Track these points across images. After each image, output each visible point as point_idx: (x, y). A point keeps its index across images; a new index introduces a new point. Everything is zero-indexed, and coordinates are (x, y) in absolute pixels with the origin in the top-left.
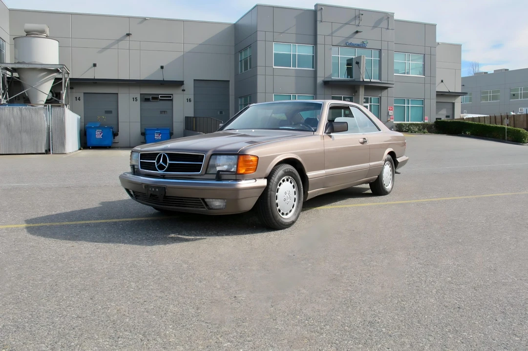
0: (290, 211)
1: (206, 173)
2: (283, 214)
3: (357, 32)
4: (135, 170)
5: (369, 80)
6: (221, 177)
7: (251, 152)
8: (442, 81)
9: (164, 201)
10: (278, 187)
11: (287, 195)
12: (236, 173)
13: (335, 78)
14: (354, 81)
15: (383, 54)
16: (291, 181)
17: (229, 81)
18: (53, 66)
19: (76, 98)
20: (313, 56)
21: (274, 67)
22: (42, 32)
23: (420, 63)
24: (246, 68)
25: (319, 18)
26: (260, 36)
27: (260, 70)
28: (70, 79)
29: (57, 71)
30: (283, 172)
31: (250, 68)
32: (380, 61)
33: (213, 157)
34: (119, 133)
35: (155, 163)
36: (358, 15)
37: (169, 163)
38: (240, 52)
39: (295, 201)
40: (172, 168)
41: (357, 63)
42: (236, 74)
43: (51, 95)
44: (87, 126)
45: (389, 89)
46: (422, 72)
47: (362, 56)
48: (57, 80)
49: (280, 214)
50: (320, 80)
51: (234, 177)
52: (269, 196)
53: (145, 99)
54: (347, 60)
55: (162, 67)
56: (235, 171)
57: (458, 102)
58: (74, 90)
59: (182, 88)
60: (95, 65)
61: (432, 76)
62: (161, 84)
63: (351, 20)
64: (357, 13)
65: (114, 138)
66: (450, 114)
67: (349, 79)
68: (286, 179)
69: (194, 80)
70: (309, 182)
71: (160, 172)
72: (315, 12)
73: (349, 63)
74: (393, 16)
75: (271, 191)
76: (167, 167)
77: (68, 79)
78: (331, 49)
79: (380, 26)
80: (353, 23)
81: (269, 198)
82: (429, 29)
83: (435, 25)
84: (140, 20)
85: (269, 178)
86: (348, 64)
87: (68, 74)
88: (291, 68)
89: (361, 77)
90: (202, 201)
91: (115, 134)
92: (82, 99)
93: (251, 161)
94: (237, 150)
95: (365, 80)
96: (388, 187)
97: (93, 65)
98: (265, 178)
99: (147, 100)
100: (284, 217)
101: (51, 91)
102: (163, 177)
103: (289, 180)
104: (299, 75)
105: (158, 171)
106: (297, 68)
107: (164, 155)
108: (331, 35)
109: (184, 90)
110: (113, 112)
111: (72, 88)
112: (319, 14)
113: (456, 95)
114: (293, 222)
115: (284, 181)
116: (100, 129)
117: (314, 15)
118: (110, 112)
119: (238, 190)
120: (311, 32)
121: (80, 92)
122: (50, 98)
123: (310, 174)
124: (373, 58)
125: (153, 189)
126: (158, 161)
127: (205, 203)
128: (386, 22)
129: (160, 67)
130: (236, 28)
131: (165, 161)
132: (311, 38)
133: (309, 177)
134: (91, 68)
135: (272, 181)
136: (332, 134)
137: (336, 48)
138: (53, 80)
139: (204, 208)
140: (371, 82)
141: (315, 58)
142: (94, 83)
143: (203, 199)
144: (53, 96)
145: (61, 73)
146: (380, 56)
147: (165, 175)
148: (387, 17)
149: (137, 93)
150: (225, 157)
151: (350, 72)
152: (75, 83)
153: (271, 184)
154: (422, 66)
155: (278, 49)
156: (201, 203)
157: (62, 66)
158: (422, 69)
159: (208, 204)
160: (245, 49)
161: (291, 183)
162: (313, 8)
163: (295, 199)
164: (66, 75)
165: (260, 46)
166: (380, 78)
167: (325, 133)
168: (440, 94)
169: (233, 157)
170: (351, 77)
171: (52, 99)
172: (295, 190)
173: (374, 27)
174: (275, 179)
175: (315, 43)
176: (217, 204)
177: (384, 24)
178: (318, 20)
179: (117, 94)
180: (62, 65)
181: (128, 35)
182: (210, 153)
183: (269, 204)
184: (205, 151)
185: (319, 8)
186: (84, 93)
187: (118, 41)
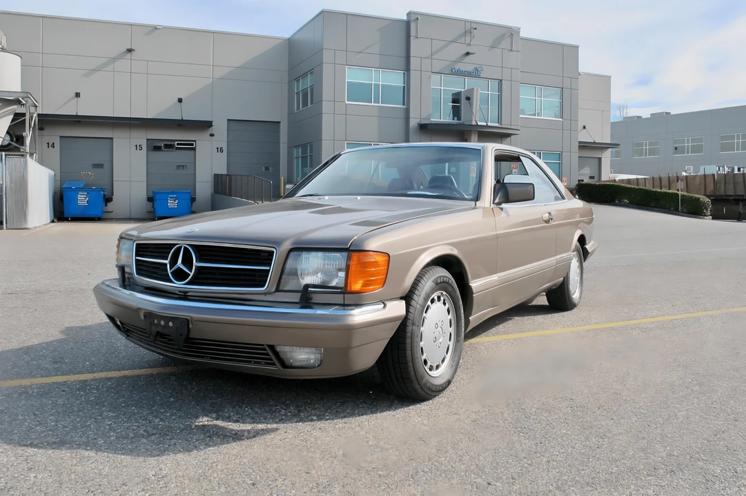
0: (443, 361)
1: (277, 290)
2: (431, 369)
3: (468, 54)
4: (126, 275)
5: (485, 124)
6: (311, 299)
7: (373, 245)
8: (584, 127)
9: (184, 346)
10: (424, 314)
11: (439, 328)
12: (344, 290)
13: (435, 120)
14: (463, 125)
15: (504, 87)
16: (444, 300)
17: (279, 122)
18: (11, 94)
19: (48, 143)
20: (404, 87)
21: (347, 102)
23: (556, 100)
24: (305, 104)
25: (413, 33)
26: (327, 57)
27: (326, 107)
28: (39, 115)
29: (18, 102)
30: (434, 284)
31: (312, 103)
32: (500, 97)
33: (292, 254)
34: (114, 197)
35: (166, 265)
36: (470, 29)
37: (196, 267)
38: (297, 80)
39: (450, 340)
40: (202, 277)
41: (468, 99)
42: (290, 113)
43: (8, 138)
44: (65, 186)
45: (512, 136)
46: (558, 113)
47: (476, 88)
48: (17, 116)
49: (427, 368)
50: (414, 123)
51: (338, 299)
52: (409, 335)
53: (155, 147)
54: (453, 94)
55: (180, 100)
56: (343, 285)
57: (606, 157)
58: (44, 132)
59: (210, 131)
60: (78, 95)
61: (573, 120)
62: (178, 125)
63: (460, 36)
64: (468, 27)
65: (106, 205)
66: (595, 174)
67: (456, 121)
68: (436, 298)
69: (228, 120)
70: (474, 299)
71: (178, 285)
72: (407, 24)
73: (456, 99)
74: (519, 33)
75: (413, 324)
76: (192, 274)
77: (35, 115)
78: (430, 77)
79: (501, 46)
80: (462, 40)
81: (408, 341)
82: (568, 53)
83: (577, 47)
84: (150, 29)
85: (408, 298)
86: (454, 101)
87: (36, 106)
88: (373, 104)
89: (474, 119)
90: (269, 351)
91: (108, 200)
92: (57, 146)
93: (376, 264)
94: (346, 241)
95: (479, 123)
96: (575, 295)
97: (74, 94)
98: (402, 298)
99: (157, 148)
100: (434, 373)
101: (8, 133)
102: (184, 296)
103: (442, 298)
104: (383, 114)
105: (171, 282)
106: (380, 104)
107: (186, 251)
108: (431, 57)
109: (212, 135)
110: (105, 166)
111: (41, 129)
112: (413, 26)
113: (603, 147)
114: (449, 382)
115: (433, 301)
116: (83, 191)
117: (407, 28)
118: (100, 166)
119: (350, 330)
120: (403, 53)
121: (54, 135)
122: (6, 143)
123: (475, 284)
124: (489, 93)
125: (162, 323)
126: (174, 261)
127: (277, 354)
128: (509, 40)
129: (177, 100)
130: (291, 45)
131: (188, 261)
132: (402, 62)
133: (474, 291)
134: (72, 98)
135: (413, 303)
136: (504, 205)
137: (438, 76)
138: (12, 117)
139: (274, 364)
140: (487, 126)
141: (406, 90)
142: (76, 121)
143: (272, 348)
144: (12, 140)
145: (23, 105)
146: (500, 90)
147: (188, 292)
148: (510, 33)
149: (141, 137)
150: (320, 254)
151: (456, 112)
152: (46, 121)
153: (412, 310)
154: (558, 104)
155: (354, 76)
156: (268, 354)
157: (25, 95)
158: (559, 109)
159: (282, 356)
160: (304, 76)
161: (444, 304)
162: (405, 18)
163: (451, 334)
164: (32, 109)
165: (327, 71)
166: (500, 121)
167: (493, 203)
168: (583, 146)
169: (338, 255)
170: (459, 119)
171: (9, 144)
172: (450, 317)
173: (493, 47)
174: (418, 299)
175: (407, 69)
176: (303, 356)
177: (505, 44)
178: (412, 34)
179: (112, 138)
180: (27, 94)
181: (130, 51)
182: (287, 246)
183: (409, 352)
184: (277, 242)
185: (413, 17)
186: (61, 137)
187: (115, 59)
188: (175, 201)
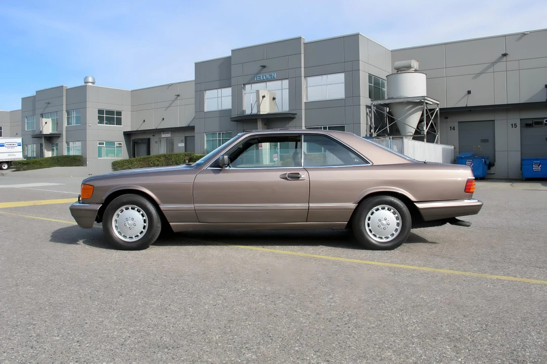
19: (451, 127)
22: (409, 67)
28: (440, 109)
34: (496, 164)
44: (458, 156)
58: (449, 120)
60: (469, 92)
65: (490, 169)
77: (437, 110)
84: (520, 35)
87: (438, 104)
91: (491, 165)
92: (456, 128)
97: (466, 92)
99: (528, 125)
110: (489, 141)
111: (446, 118)
116: (470, 159)
118: (486, 141)
121: (454, 122)
129: (544, 87)
134: (465, 95)
138: (421, 112)
142: (468, 111)
149: (516, 118)
152: (446, 113)
179: (494, 121)
181: (505, 55)
186: (459, 122)
187: (493, 64)
188: (539, 166)
